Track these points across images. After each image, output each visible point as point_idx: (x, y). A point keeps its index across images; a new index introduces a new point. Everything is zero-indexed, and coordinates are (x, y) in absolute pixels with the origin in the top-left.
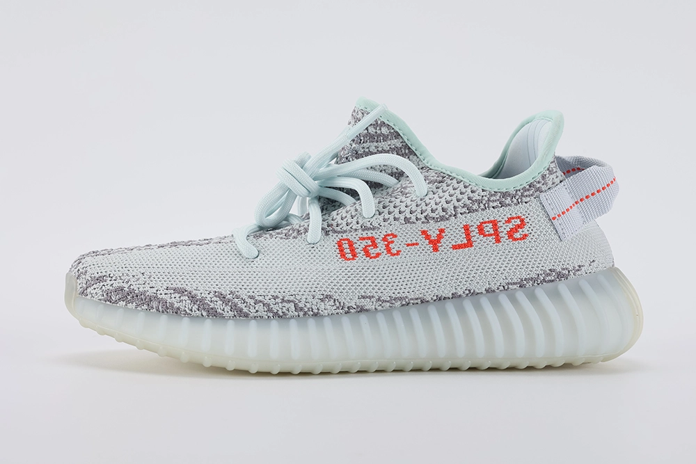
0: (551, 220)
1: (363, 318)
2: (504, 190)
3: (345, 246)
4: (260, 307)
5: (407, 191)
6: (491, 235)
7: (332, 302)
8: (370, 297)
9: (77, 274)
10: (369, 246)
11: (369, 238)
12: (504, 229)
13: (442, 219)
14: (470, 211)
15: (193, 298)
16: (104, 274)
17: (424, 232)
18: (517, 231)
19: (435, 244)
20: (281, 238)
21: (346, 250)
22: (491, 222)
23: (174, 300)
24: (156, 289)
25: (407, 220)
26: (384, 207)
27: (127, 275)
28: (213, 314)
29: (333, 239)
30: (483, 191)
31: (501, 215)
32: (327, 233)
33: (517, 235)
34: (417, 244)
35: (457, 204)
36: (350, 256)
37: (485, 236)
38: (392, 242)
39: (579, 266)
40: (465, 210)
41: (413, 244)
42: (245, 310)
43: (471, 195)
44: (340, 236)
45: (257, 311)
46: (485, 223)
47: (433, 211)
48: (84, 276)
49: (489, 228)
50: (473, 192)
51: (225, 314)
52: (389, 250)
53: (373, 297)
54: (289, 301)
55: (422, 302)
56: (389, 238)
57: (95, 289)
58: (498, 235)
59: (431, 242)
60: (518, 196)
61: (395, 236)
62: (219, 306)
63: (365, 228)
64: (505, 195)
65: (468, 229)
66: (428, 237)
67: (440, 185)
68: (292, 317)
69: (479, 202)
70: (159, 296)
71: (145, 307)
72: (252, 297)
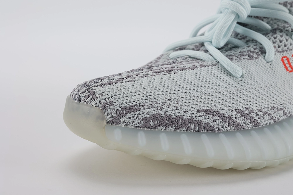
3: (286, 62)
4: (267, 117)
9: (100, 105)
15: (223, 117)
16: (134, 104)
23: (205, 119)
24: (190, 113)
27: (157, 102)
29: (280, 56)
42: (259, 121)
44: (281, 54)
48: (112, 107)
51: (247, 127)
54: (281, 109)
57: (130, 118)
62: (240, 121)
70: (195, 118)
72: (260, 110)
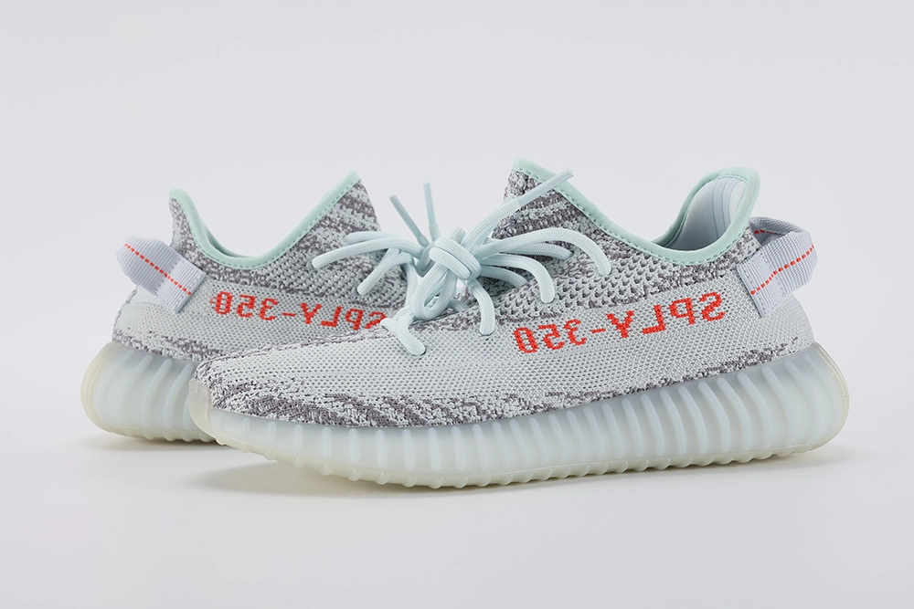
0: (750, 294)
1: (552, 417)
2: (697, 263)
3: (524, 336)
4: (438, 412)
5: (587, 269)
6: (685, 315)
7: (517, 403)
8: (558, 394)
9: (209, 382)
10: (551, 335)
11: (550, 326)
12: (699, 308)
13: (631, 300)
14: (662, 289)
15: (359, 406)
16: (246, 381)
17: (610, 316)
18: (713, 310)
19: (623, 328)
20: (449, 330)
21: (525, 341)
22: (685, 300)
23: (337, 408)
24: (313, 397)
25: (592, 304)
26: (565, 290)
27: (274, 382)
28: (384, 423)
29: (510, 328)
30: (674, 265)
31: (694, 292)
32: (501, 322)
33: (713, 314)
34: (604, 330)
35: (647, 283)
36: (530, 348)
37: (678, 317)
38: (576, 329)
39: (782, 345)
40: (656, 289)
41: (600, 330)
42: (422, 417)
43: (662, 271)
44: (516, 325)
45: (435, 417)
46: (678, 302)
47: (621, 293)
48: (219, 385)
49: (682, 308)
50: (663, 268)
51: (399, 422)
52: (573, 339)
53: (561, 393)
54: (471, 404)
55: (614, 395)
56: (571, 324)
57: (236, 400)
58: (692, 315)
59: (619, 326)
60: (712, 270)
61: (578, 322)
62: (390, 413)
63: (544, 315)
64: (698, 269)
65: (659, 310)
66: (615, 321)
67: (625, 260)
68: (474, 422)
69: (671, 279)
70: (318, 405)
71: (302, 418)
72: (427, 402)
